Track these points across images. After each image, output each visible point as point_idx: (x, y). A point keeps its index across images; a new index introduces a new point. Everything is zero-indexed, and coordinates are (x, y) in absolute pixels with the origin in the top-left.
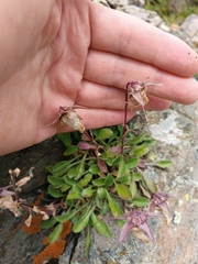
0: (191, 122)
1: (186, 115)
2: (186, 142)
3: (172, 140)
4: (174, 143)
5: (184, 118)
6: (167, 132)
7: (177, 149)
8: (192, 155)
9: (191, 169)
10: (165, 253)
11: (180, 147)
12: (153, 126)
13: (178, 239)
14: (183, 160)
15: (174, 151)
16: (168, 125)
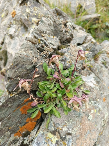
0: (101, 81)
1: (98, 78)
2: (97, 88)
3: (91, 84)
4: (92, 86)
5: (97, 78)
6: (89, 81)
7: (93, 89)
8: (99, 94)
9: (98, 100)
10: (83, 130)
11: (95, 89)
12: (84, 77)
13: (89, 127)
14: (95, 94)
15: (92, 90)
16: (90, 78)
